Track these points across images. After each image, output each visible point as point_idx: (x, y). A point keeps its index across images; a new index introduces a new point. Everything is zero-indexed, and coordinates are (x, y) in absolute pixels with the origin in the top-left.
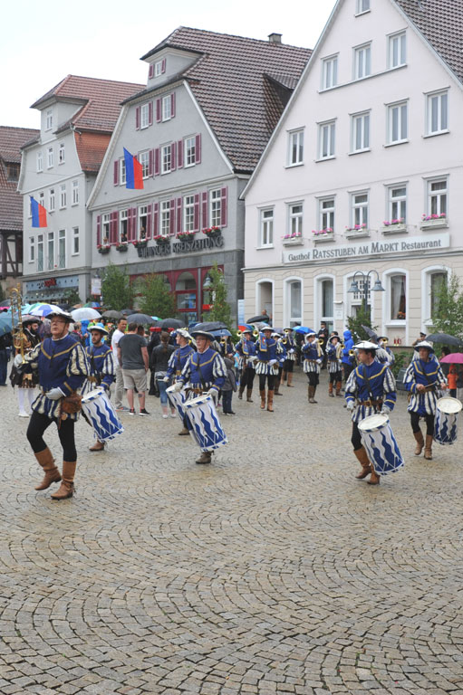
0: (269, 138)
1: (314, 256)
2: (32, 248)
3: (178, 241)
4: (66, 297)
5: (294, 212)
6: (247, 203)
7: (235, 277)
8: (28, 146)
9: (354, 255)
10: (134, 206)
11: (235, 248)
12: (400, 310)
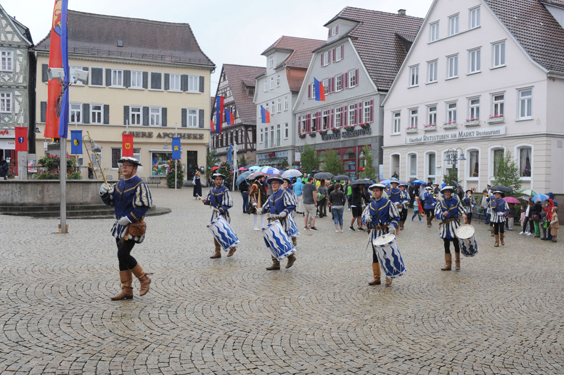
0: (398, 70)
1: (424, 139)
2: (262, 135)
3: (345, 131)
4: (281, 163)
5: (412, 114)
6: (385, 108)
7: (378, 152)
8: (259, 77)
9: (448, 139)
10: (319, 111)
11: (378, 135)
12: (475, 172)
